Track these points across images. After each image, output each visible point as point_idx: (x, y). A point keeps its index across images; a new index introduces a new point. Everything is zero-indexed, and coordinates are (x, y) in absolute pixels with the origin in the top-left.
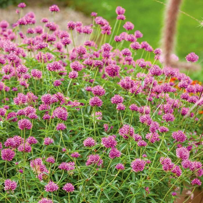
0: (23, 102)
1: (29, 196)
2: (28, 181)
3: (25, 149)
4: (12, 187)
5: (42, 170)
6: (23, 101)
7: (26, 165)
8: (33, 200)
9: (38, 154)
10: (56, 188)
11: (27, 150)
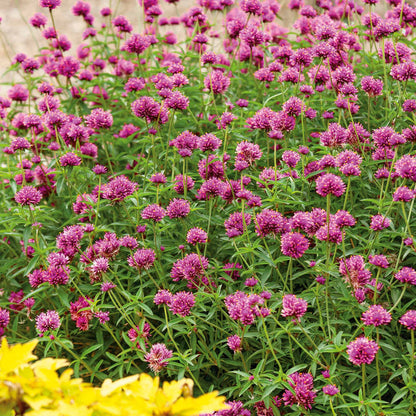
0: (338, 142)
1: (334, 332)
2: (337, 301)
3: (330, 236)
4: (297, 310)
5: (362, 281)
6: (338, 139)
7: (331, 268)
8: (340, 341)
9: (360, 249)
10: (385, 319)
11: (334, 239)
